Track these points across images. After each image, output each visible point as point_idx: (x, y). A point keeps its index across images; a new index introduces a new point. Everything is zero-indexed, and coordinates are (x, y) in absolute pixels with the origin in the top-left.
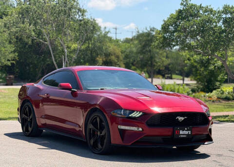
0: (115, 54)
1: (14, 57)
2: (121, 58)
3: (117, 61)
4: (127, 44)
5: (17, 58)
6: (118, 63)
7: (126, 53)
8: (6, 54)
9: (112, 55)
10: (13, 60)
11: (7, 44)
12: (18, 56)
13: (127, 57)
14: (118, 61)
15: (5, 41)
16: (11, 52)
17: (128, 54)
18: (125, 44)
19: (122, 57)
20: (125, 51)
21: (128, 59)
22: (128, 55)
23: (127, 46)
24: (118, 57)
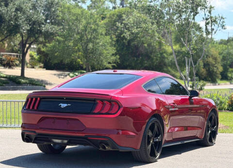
0: (212, 56)
1: (116, 60)
2: (219, 60)
3: (214, 63)
4: (224, 46)
5: (118, 61)
6: (216, 65)
7: (223, 55)
8: (108, 57)
9: (209, 57)
10: (115, 63)
11: (108, 47)
12: (119, 59)
13: (224, 59)
14: (216, 64)
15: (106, 44)
16: (113, 55)
17: (225, 55)
18: (221, 45)
19: (219, 58)
20: (222, 53)
21: (225, 61)
22: (225, 57)
23: (224, 48)
24: (215, 59)
